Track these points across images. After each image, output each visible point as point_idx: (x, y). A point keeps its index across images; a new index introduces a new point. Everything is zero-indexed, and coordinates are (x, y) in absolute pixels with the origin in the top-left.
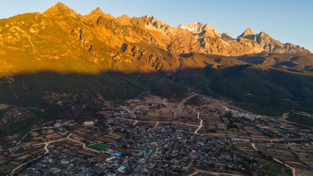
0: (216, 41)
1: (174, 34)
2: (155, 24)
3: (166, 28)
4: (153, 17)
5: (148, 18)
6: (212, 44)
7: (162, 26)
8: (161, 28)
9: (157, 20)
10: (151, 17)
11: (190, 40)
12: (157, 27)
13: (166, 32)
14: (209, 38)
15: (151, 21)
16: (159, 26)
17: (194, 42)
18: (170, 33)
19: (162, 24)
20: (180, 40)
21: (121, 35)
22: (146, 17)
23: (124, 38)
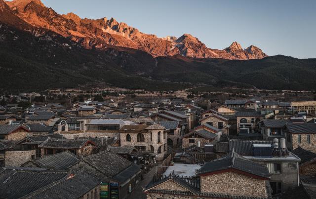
0: (200, 47)
1: (143, 40)
2: (116, 28)
3: (132, 32)
4: (112, 19)
5: (106, 21)
6: (196, 51)
7: (126, 29)
8: (124, 31)
9: (119, 23)
10: (110, 19)
11: (165, 47)
12: (118, 31)
13: (132, 37)
14: (192, 43)
15: (110, 24)
16: (121, 30)
17: (172, 49)
18: (136, 37)
19: (125, 27)
20: (152, 46)
21: (63, 27)
22: (103, 19)
23: (67, 32)
